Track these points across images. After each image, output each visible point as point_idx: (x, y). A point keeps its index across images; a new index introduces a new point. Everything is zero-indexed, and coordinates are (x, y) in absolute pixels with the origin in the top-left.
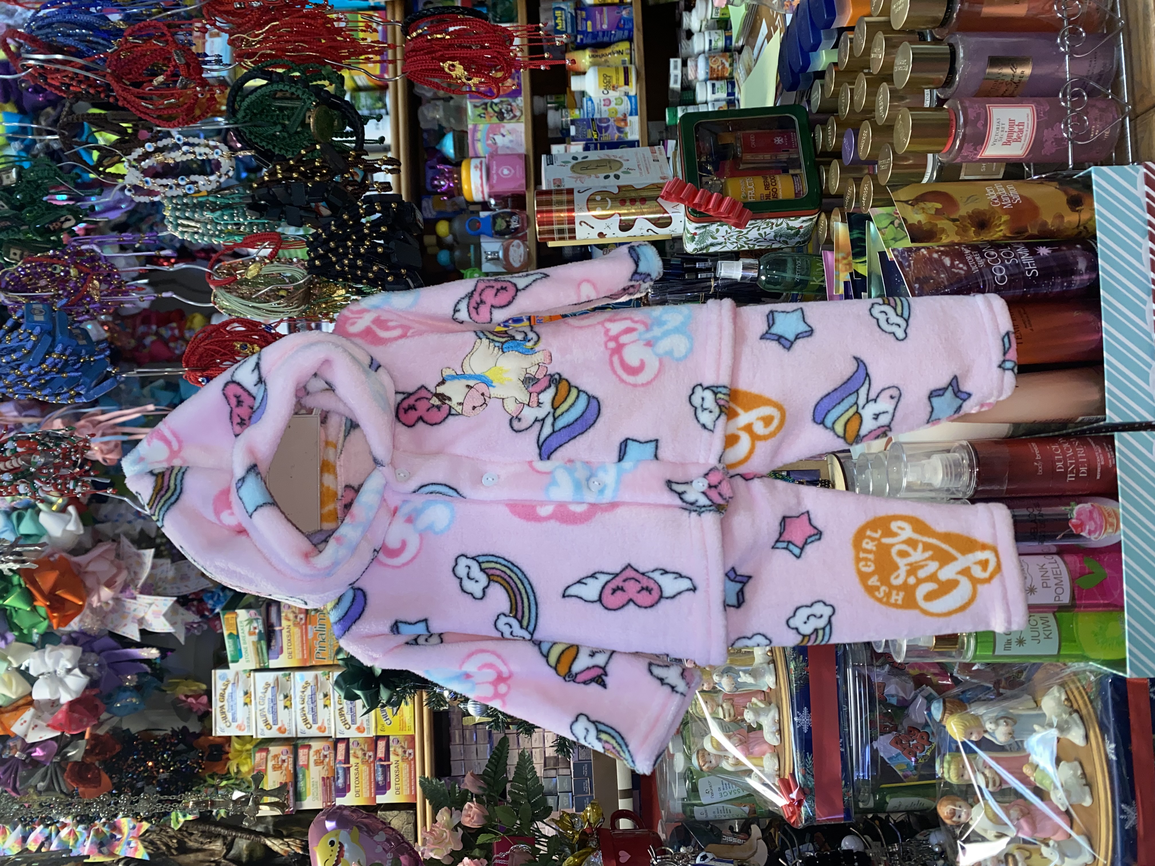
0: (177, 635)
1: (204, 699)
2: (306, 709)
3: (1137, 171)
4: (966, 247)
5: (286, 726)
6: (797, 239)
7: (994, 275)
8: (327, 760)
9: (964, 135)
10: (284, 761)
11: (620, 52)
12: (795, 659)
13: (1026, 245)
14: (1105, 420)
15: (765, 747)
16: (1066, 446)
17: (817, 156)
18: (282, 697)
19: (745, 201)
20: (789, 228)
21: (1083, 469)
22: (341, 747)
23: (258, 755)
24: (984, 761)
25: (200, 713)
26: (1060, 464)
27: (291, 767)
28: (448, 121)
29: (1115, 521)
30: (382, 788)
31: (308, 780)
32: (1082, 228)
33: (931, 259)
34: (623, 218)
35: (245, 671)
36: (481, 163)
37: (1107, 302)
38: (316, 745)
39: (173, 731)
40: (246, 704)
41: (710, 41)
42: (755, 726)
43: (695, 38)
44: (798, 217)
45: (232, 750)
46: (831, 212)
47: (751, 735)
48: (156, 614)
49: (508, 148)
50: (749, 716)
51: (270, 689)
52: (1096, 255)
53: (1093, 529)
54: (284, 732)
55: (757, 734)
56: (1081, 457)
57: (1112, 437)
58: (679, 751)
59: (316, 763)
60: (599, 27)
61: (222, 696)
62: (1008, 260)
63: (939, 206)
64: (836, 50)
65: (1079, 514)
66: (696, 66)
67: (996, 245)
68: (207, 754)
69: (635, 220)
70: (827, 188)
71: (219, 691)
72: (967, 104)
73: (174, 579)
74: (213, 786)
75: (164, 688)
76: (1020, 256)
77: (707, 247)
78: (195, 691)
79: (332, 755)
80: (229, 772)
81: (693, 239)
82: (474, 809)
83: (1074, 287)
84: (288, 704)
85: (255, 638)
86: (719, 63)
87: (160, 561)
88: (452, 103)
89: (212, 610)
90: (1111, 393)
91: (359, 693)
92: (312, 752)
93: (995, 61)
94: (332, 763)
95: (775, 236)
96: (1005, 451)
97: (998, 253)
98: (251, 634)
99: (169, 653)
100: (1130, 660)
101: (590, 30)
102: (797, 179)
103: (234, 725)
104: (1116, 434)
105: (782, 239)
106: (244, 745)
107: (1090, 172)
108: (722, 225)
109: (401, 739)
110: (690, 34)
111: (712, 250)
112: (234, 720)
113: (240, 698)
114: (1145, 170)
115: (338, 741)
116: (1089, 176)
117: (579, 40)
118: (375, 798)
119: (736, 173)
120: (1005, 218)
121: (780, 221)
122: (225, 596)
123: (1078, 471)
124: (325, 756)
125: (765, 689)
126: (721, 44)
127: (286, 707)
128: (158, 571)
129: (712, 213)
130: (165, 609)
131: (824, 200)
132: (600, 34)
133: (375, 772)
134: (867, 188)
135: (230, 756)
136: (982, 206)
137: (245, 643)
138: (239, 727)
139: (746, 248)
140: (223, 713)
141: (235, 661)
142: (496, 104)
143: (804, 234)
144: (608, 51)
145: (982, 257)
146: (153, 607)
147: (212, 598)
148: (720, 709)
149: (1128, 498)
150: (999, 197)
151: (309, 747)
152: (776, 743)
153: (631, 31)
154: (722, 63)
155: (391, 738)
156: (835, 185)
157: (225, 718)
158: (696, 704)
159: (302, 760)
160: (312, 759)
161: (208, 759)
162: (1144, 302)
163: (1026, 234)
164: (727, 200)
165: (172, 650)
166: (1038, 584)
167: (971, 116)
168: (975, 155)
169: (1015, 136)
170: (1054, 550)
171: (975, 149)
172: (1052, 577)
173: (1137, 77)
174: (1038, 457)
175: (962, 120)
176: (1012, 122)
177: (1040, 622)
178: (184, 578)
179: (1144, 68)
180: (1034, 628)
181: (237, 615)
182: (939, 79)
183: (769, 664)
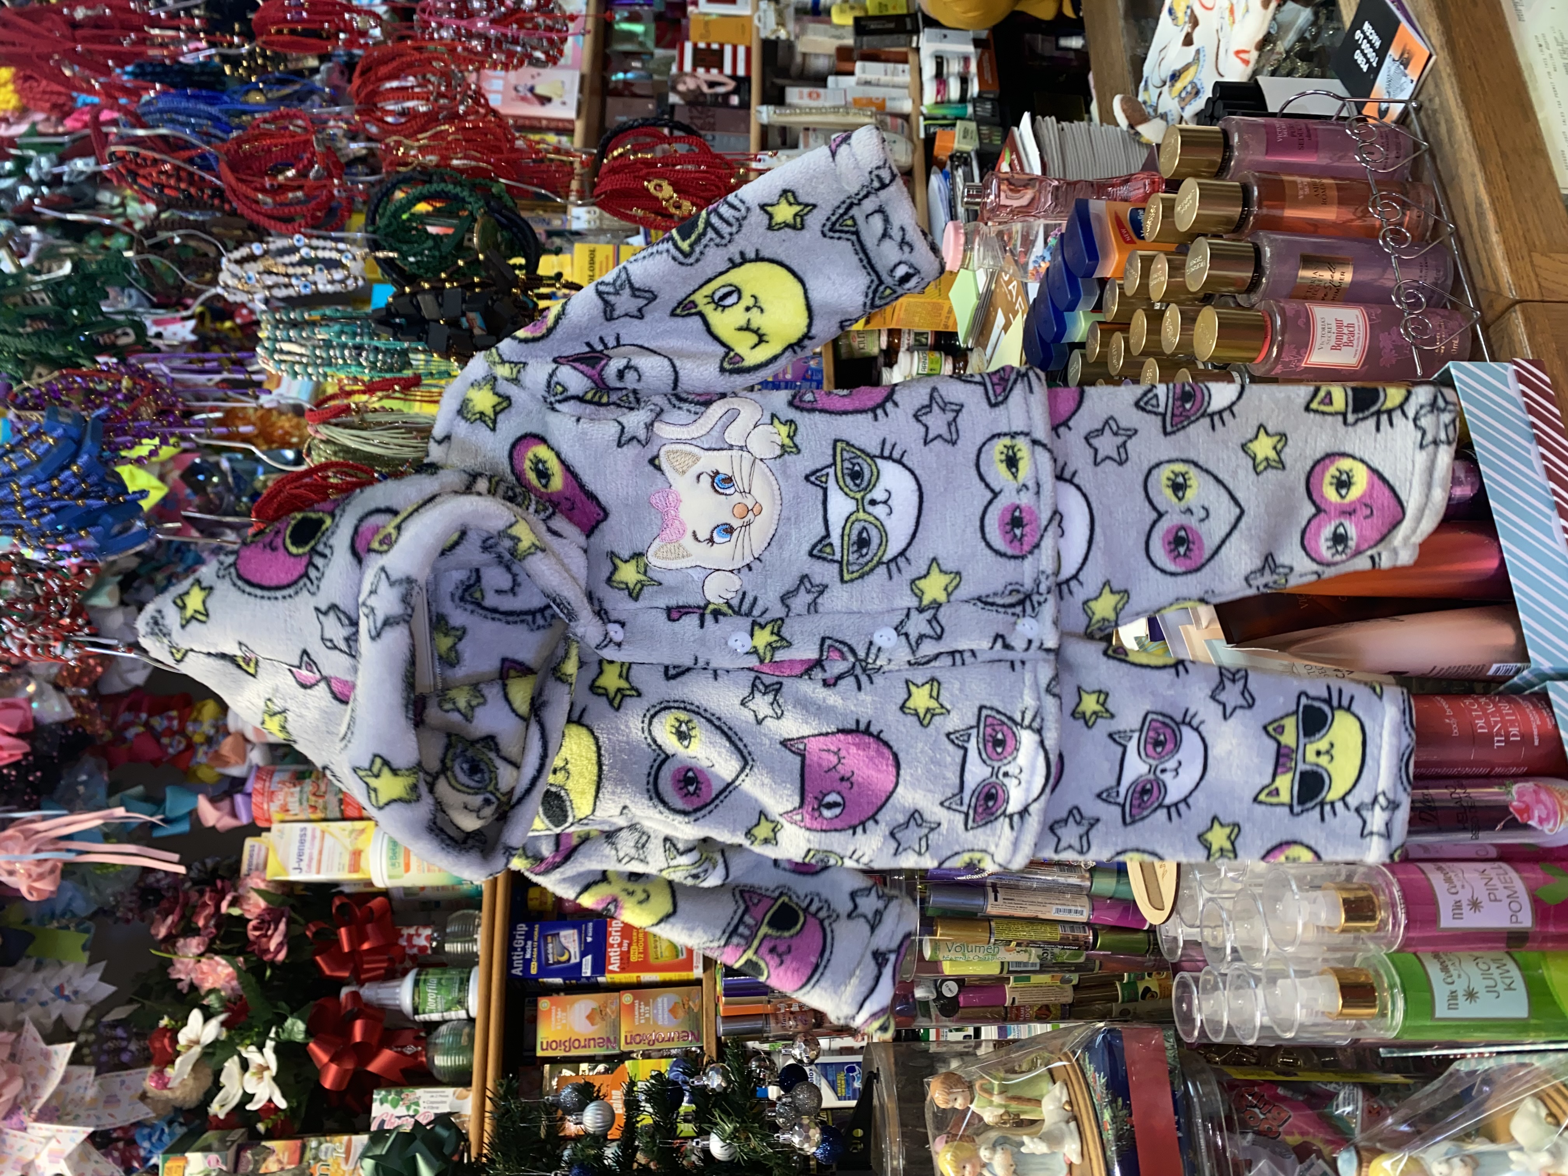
12: (1110, 1103)
14: (1529, 667)
16: (1483, 700)
21: (1514, 730)
26: (1480, 723)
48: (54, 1157)
52: (1475, 462)
53: (1544, 816)
57: (1546, 691)
64: (1099, 308)
65: (1521, 794)
72: (1284, 305)
73: (94, 1100)
87: (78, 1070)
90: (1531, 630)
93: (1308, 263)
104: (1549, 685)
107: (1448, 370)
114: (1514, 367)
116: (1447, 373)
123: (1507, 735)
128: (71, 1087)
130: (70, 1147)
146: (53, 1144)
147: (150, 1137)
162: (1549, 518)
166: (1482, 895)
167: (1290, 313)
168: (1300, 361)
169: (1345, 339)
170: (1493, 853)
171: (1298, 353)
172: (1500, 886)
173: (1480, 283)
174: (1449, 712)
175: (1279, 323)
176: (1339, 324)
177: (1493, 966)
178: (111, 1100)
179: (1487, 271)
180: (1486, 974)
181: (186, 1160)
182: (1242, 279)
183: (1068, 1122)
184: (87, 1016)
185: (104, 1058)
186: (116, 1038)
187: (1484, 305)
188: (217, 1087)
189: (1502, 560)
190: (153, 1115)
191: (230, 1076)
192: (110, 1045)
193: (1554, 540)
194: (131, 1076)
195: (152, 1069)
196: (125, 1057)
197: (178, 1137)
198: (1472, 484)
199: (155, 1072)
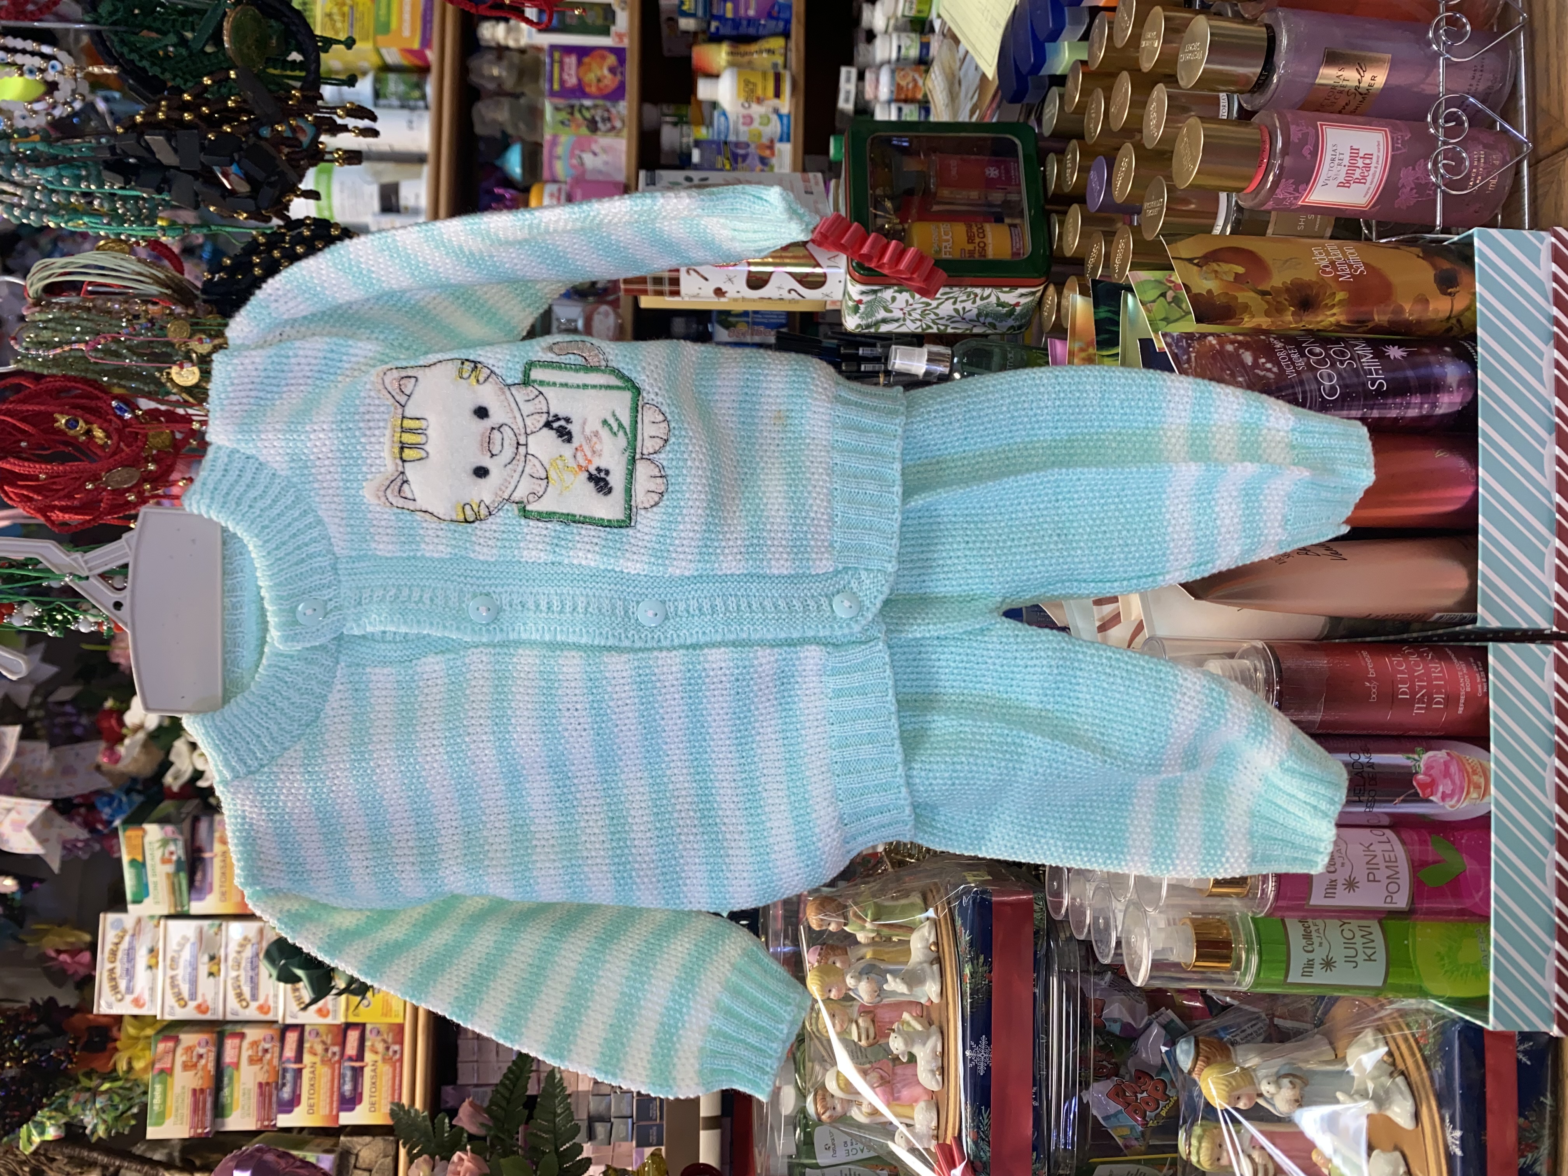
0: (47, 860)
1: (86, 957)
2: (242, 979)
3: (1542, 240)
4: (1278, 338)
5: (210, 1003)
6: (1011, 322)
7: (1321, 384)
8: (268, 1056)
9: (1281, 167)
10: (201, 1056)
11: (771, 52)
12: (972, 960)
13: (1369, 342)
14: (1474, 620)
15: (917, 1091)
16: (1414, 658)
17: (1048, 201)
18: (206, 958)
19: (938, 257)
20: (1000, 304)
21: (1439, 697)
22: (292, 1037)
23: (161, 1047)
24: (1252, 1137)
25: (77, 978)
26: (1404, 687)
27: (211, 1066)
28: (516, 126)
29: (1482, 781)
30: (350, 1102)
31: (236, 1086)
32: (1454, 321)
33: (1221, 353)
34: (753, 269)
35: (152, 917)
36: (560, 190)
37: (1488, 439)
38: (252, 1034)
39: (34, 1003)
40: (150, 967)
41: (899, 47)
42: (905, 1060)
43: (878, 42)
44: (1014, 287)
45: (123, 1035)
46: (1063, 284)
47: (899, 1070)
48: (16, 826)
49: (600, 172)
50: (896, 1044)
51: (188, 947)
52: (1475, 366)
53: (1448, 792)
54: (204, 1012)
55: (909, 1071)
56: (1437, 679)
57: (1486, 649)
58: (788, 1083)
59: (252, 1061)
60: (742, 12)
61: (114, 953)
62: (1342, 363)
63: (1241, 270)
64: (1085, 44)
65: (1429, 767)
66: (877, 80)
67: (1323, 338)
68: (85, 1039)
69: (771, 273)
70: (1060, 247)
71: (108, 947)
72: (1289, 117)
73: (52, 772)
74: (89, 1089)
75: (22, 937)
76: (1360, 357)
77: (877, 324)
78: (72, 944)
79: (277, 1050)
80: (114, 1070)
81: (856, 309)
82: (467, 1164)
83: (1439, 411)
84: (215, 969)
85: (170, 868)
86: (910, 79)
87: (29, 745)
88: (523, 101)
89: (109, 823)
90: (1486, 580)
91: (300, 972)
92: (245, 1044)
93: (1333, 58)
94: (276, 1062)
95: (979, 315)
96: (1322, 662)
97: (1326, 350)
98: (164, 861)
99: (36, 885)
100: (1495, 1002)
101: (729, 15)
102: (1015, 231)
103: (129, 998)
104: (1490, 645)
105: (989, 320)
106: (143, 1029)
107: (1471, 236)
108: (900, 292)
109: (383, 1029)
110: (871, 36)
111: (884, 328)
112: (129, 990)
113: (142, 958)
114: (1553, 240)
115: (287, 1028)
116: (1468, 244)
117: (713, 29)
118: (337, 1116)
119: (925, 216)
120: (1340, 296)
121: (987, 291)
122: (130, 803)
123: (1431, 700)
124: (266, 1051)
125: (923, 1001)
126: (914, 52)
127: (211, 974)
128: (26, 759)
129: (886, 271)
130: (30, 818)
131: (1054, 269)
132: (745, 23)
133: (341, 1076)
134: (1125, 245)
135: (118, 1044)
136: (1308, 276)
137: (154, 875)
138: (137, 1002)
139: (935, 330)
140: (112, 979)
141: (137, 901)
142: (588, 108)
143: (1022, 315)
144: (754, 47)
145: (1302, 355)
146: (13, 815)
147: (110, 804)
148: (854, 1026)
149: (1503, 746)
150: (1332, 263)
151: (242, 1036)
152: (935, 1087)
153: (788, 22)
154: (915, 80)
155: (368, 1027)
156: (1072, 243)
157: (115, 988)
158: (817, 1018)
159: (229, 1056)
160: (246, 1054)
161: (83, 1049)
162: (1543, 443)
163: (1371, 325)
164: (911, 251)
165: (41, 881)
166: (1360, 875)
167: (1295, 138)
168: (1296, 198)
169: (1357, 174)
170: (1386, 821)
171: (1296, 190)
172: (1382, 865)
173: (1542, 101)
174: (1372, 674)
175: (1280, 144)
176: (1354, 153)
177: (1359, 934)
178: (68, 771)
179: (1554, 85)
180: (1349, 943)
181: (144, 831)
182: (1247, 77)
183: (932, 963)
184: (34, 694)
185: (57, 731)
186: (65, 714)
187: (1541, 130)
188: (166, 765)
189: (1476, 492)
190: (110, 785)
191: (179, 755)
192: (60, 720)
193: (1542, 471)
194: (84, 748)
195: (102, 745)
196: (78, 731)
197: (135, 806)
198: (1464, 396)
199: (107, 749)
